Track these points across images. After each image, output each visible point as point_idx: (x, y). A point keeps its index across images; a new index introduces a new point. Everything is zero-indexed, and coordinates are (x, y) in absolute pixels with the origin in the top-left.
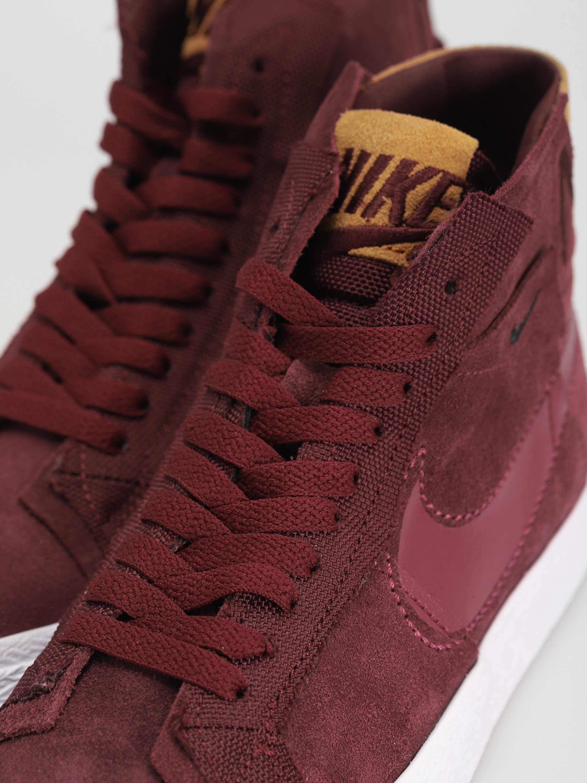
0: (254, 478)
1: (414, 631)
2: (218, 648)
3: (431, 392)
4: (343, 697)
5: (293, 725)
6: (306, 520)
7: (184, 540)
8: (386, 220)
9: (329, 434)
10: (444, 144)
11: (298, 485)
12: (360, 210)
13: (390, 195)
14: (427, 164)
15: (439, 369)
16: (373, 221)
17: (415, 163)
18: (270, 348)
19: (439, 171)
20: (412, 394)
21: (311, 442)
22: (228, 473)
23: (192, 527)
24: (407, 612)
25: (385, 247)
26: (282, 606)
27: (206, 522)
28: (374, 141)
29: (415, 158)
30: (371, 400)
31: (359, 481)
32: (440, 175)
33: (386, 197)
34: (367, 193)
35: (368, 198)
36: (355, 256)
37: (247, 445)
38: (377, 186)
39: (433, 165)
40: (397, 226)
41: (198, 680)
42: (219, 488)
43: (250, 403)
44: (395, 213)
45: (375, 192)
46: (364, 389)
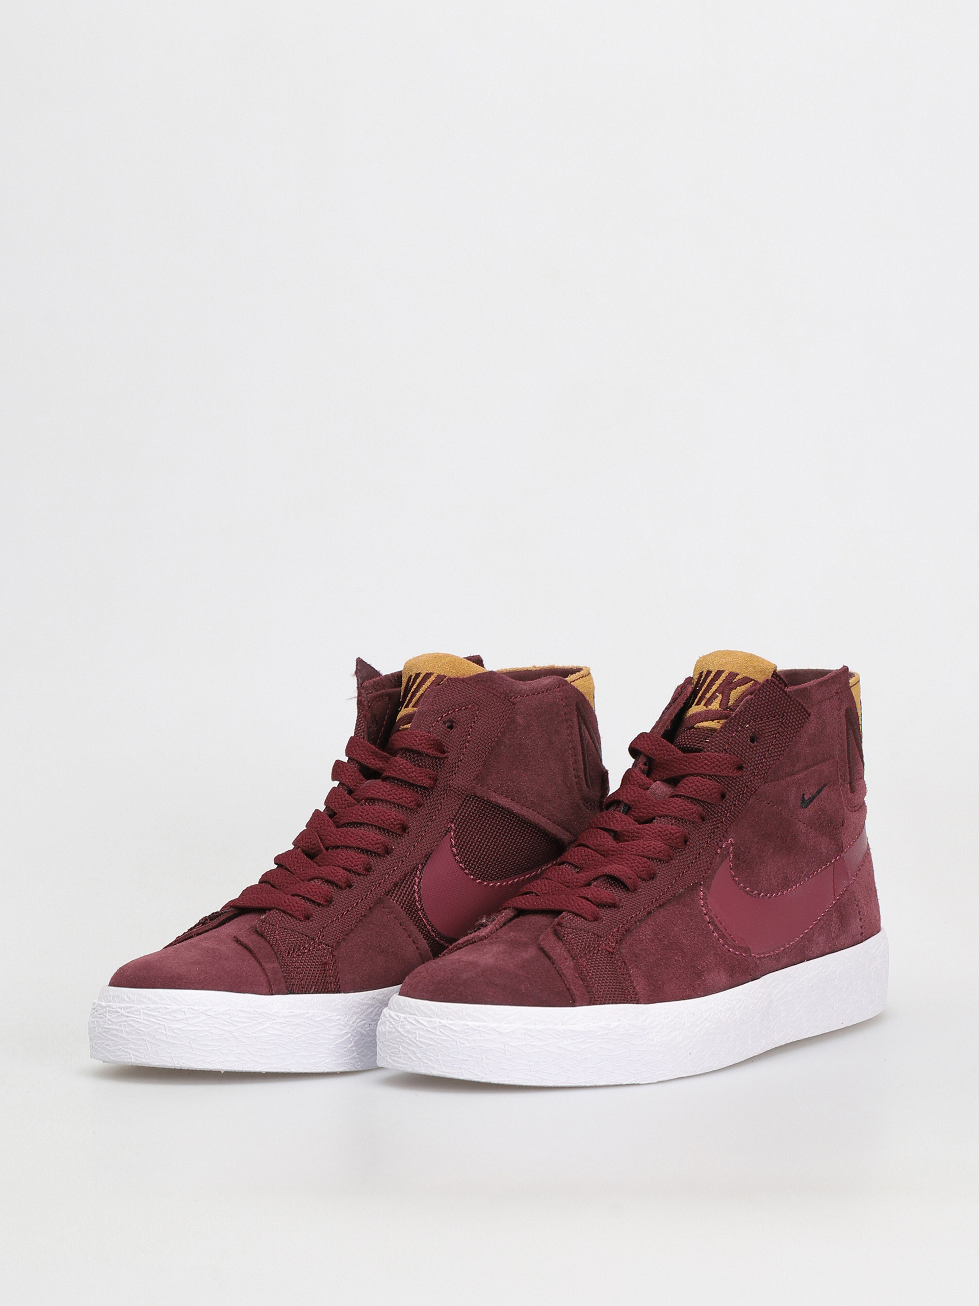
0: (624, 834)
1: (713, 932)
2: (586, 896)
3: (739, 804)
4: (660, 940)
5: (626, 943)
6: (650, 850)
7: (579, 868)
8: (718, 706)
9: (670, 811)
10: (755, 664)
11: (649, 835)
12: (703, 702)
13: (722, 693)
14: (745, 675)
15: (744, 790)
16: (710, 707)
17: (737, 674)
18: (643, 776)
19: (752, 680)
20: (726, 801)
21: (660, 817)
22: (610, 835)
23: (584, 860)
24: (710, 920)
25: (716, 721)
26: (629, 888)
27: (592, 856)
28: (715, 664)
29: (737, 671)
30: (700, 795)
31: (688, 843)
32: (752, 682)
33: (719, 693)
34: (708, 692)
35: (708, 695)
36: (699, 728)
37: (622, 821)
38: (714, 688)
39: (748, 676)
40: (724, 710)
41: (572, 909)
42: (602, 839)
43: (626, 801)
44: (724, 702)
45: (713, 692)
46: (696, 788)
